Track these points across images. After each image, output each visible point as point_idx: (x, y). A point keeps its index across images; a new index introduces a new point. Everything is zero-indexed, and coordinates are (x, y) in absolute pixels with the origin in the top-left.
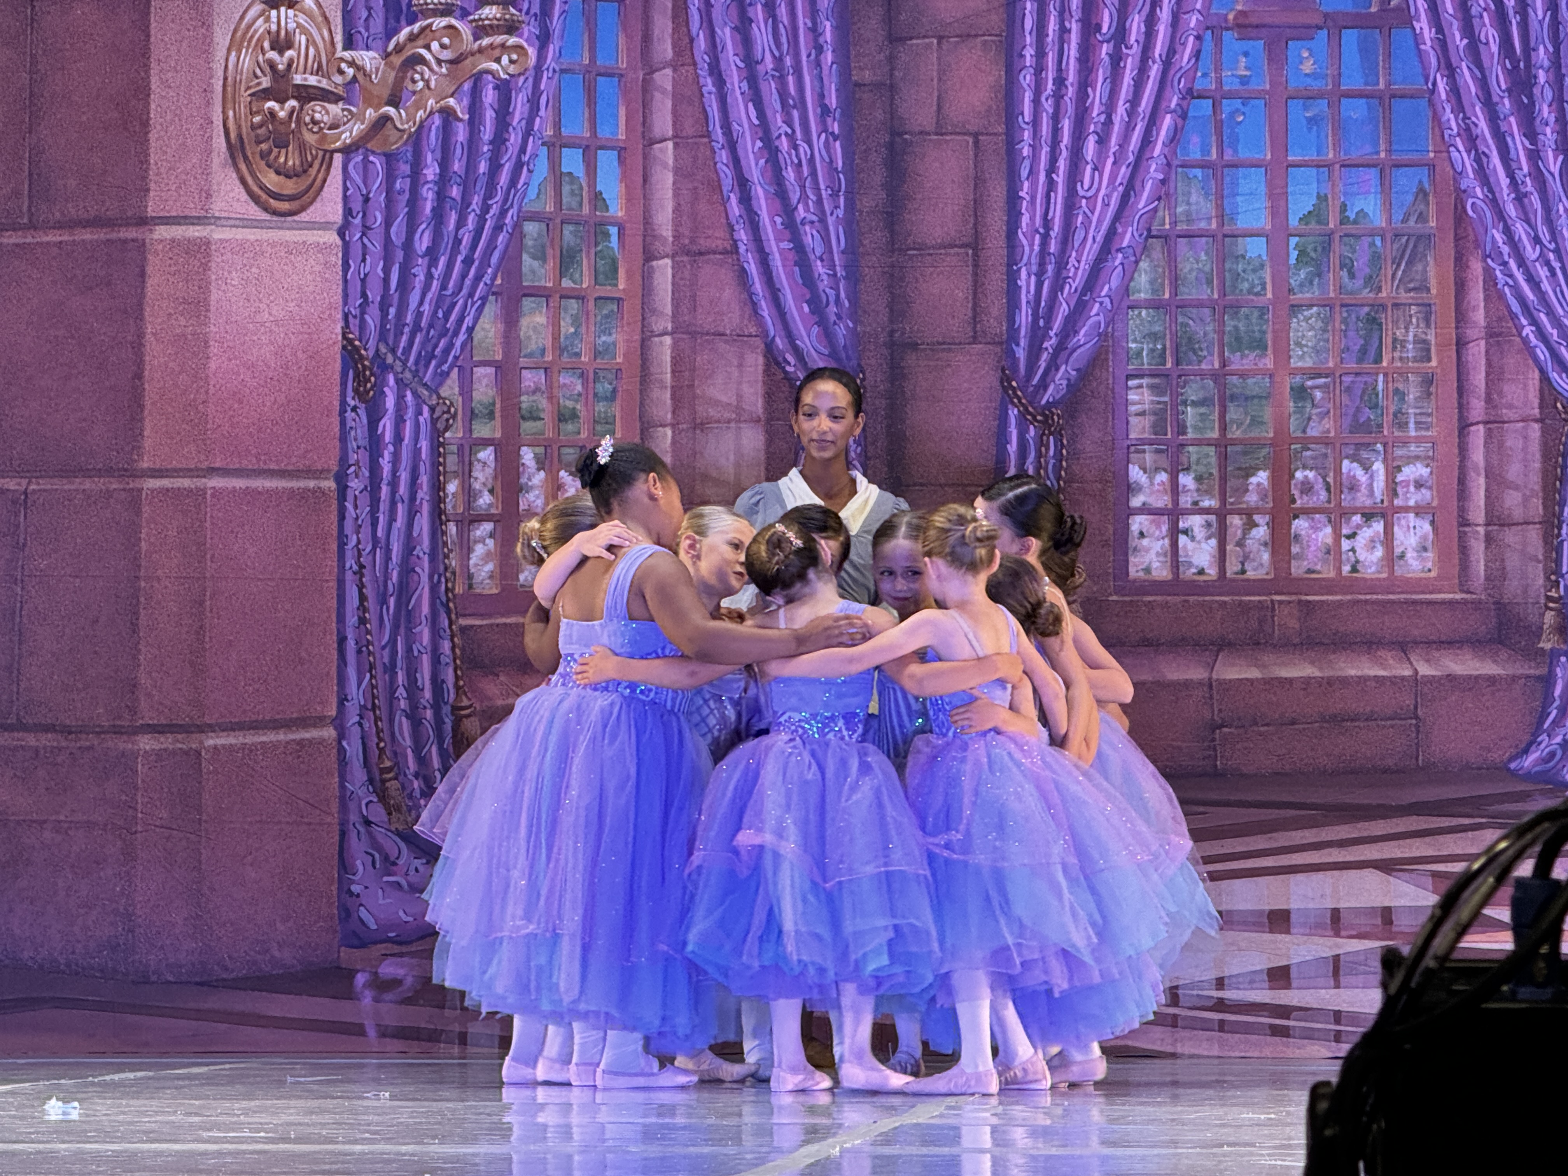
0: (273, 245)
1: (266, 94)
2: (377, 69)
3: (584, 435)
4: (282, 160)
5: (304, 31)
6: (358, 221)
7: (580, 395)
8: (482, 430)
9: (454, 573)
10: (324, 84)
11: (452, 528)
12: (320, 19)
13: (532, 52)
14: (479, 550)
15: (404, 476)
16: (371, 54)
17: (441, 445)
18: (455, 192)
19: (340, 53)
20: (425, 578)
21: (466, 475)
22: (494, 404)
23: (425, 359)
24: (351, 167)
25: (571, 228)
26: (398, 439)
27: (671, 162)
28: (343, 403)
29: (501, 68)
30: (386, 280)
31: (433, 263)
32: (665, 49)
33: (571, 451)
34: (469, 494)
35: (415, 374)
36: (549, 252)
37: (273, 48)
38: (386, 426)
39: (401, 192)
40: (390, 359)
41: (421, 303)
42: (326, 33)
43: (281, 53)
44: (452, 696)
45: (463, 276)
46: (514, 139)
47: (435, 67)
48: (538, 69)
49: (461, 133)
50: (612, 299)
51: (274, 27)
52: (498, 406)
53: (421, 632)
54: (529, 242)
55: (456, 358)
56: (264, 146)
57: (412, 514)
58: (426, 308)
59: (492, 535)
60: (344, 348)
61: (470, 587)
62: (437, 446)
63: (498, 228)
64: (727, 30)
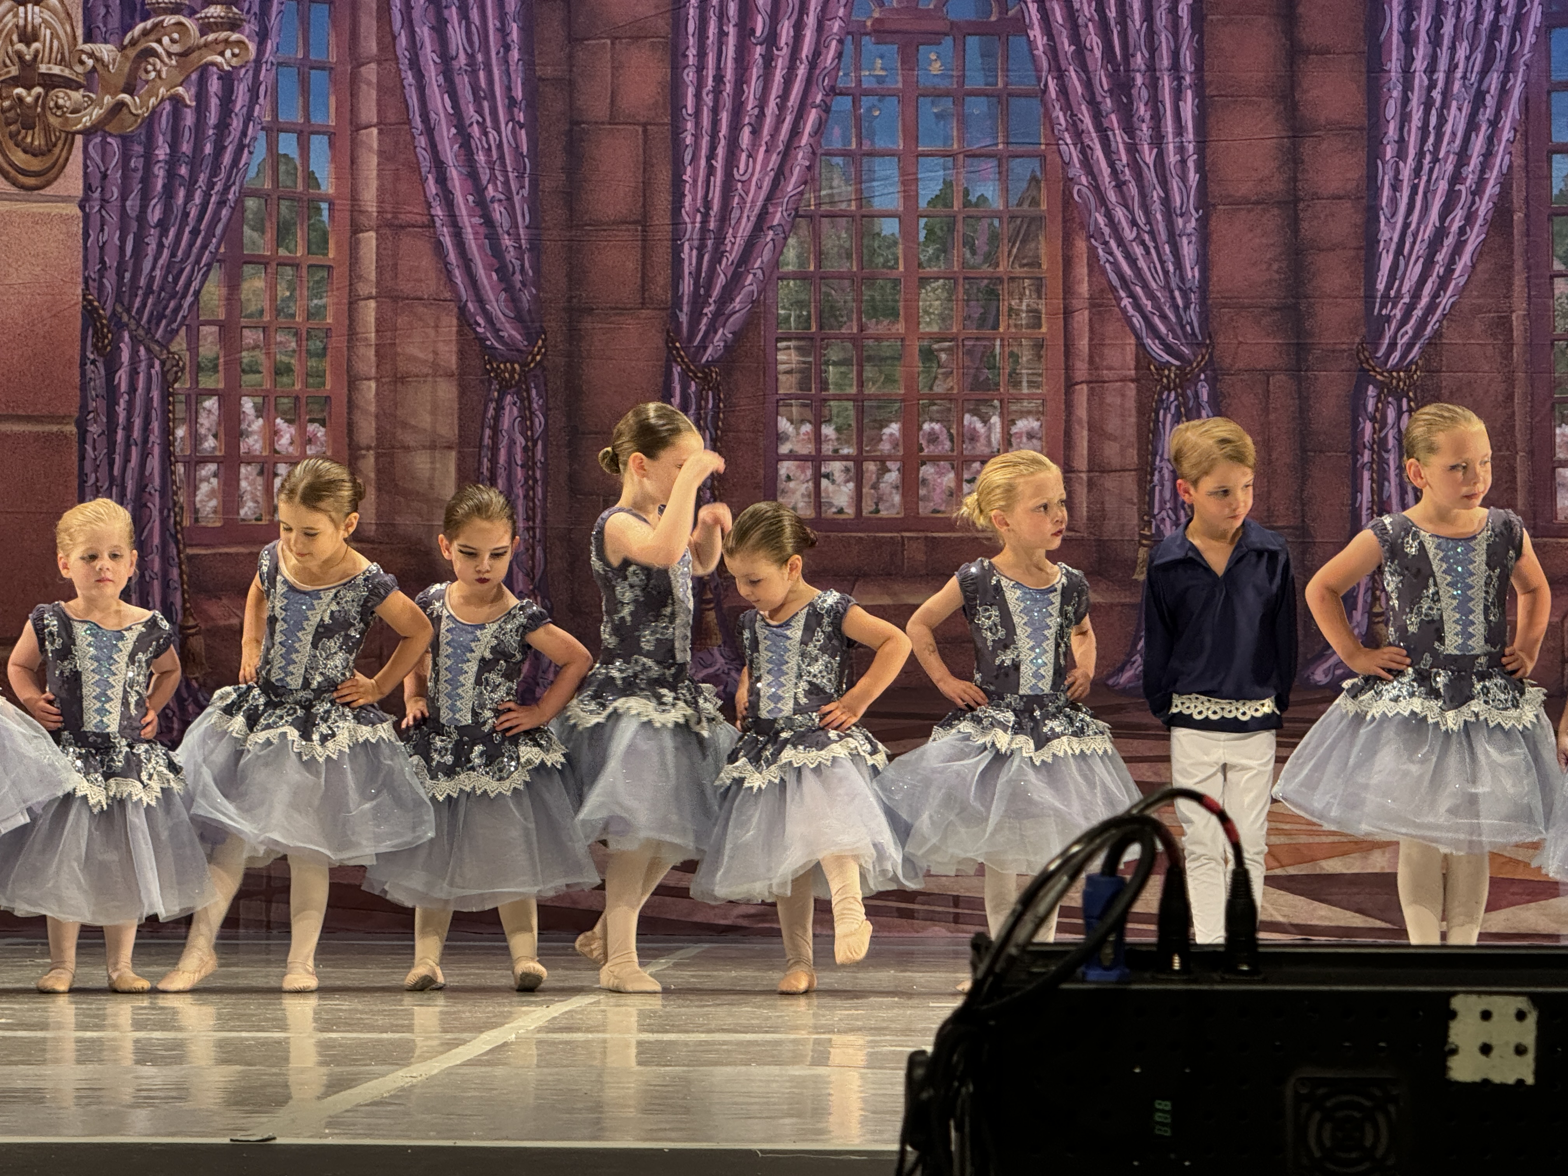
0: (22, 216)
1: (15, 82)
2: (114, 60)
3: (298, 387)
4: (29, 140)
5: (49, 25)
6: (97, 195)
7: (294, 351)
8: (207, 382)
9: (182, 508)
10: (67, 73)
11: (180, 468)
12: (63, 15)
13: (252, 47)
14: (204, 488)
15: (137, 422)
16: (110, 47)
17: (170, 394)
18: (183, 171)
19: (81, 46)
20: (156, 513)
21: (193, 422)
22: (218, 358)
23: (157, 318)
24: (90, 147)
25: (287, 203)
26: (132, 389)
27: (375, 146)
28: (84, 357)
29: (224, 60)
30: (122, 249)
31: (164, 233)
32: (370, 45)
33: (286, 400)
34: (196, 438)
35: (148, 331)
36: (268, 224)
37: (20, 41)
38: (122, 377)
39: (135, 170)
40: (125, 318)
41: (153, 268)
42: (68, 29)
43: (28, 45)
44: (180, 617)
45: (191, 245)
46: (236, 124)
47: (166, 60)
48: (258, 62)
49: (189, 118)
50: (322, 266)
51: (21, 22)
52: (221, 360)
53: (153, 561)
54: (249, 215)
55: (184, 317)
56: (13, 128)
57: (145, 455)
58: (157, 273)
59: (215, 475)
60: (84, 307)
61: (197, 520)
62: (167, 395)
63: (222, 203)
64: (426, 30)
